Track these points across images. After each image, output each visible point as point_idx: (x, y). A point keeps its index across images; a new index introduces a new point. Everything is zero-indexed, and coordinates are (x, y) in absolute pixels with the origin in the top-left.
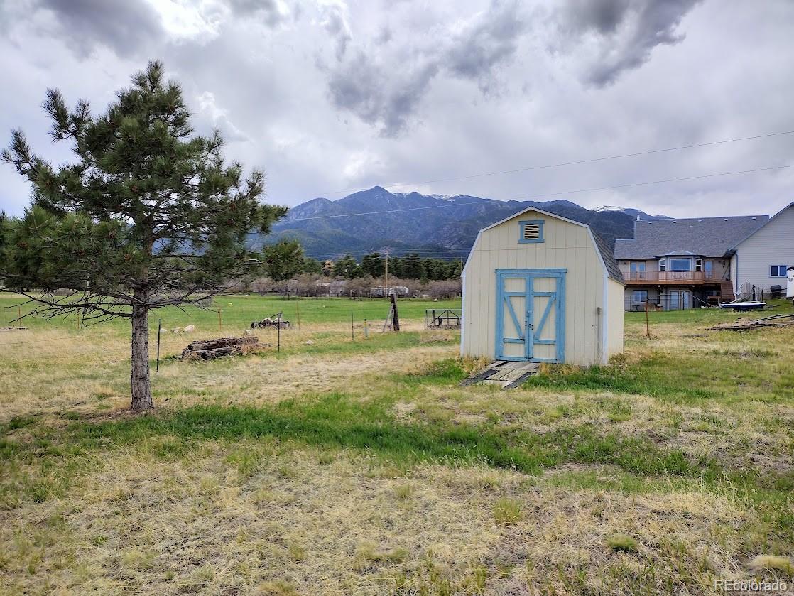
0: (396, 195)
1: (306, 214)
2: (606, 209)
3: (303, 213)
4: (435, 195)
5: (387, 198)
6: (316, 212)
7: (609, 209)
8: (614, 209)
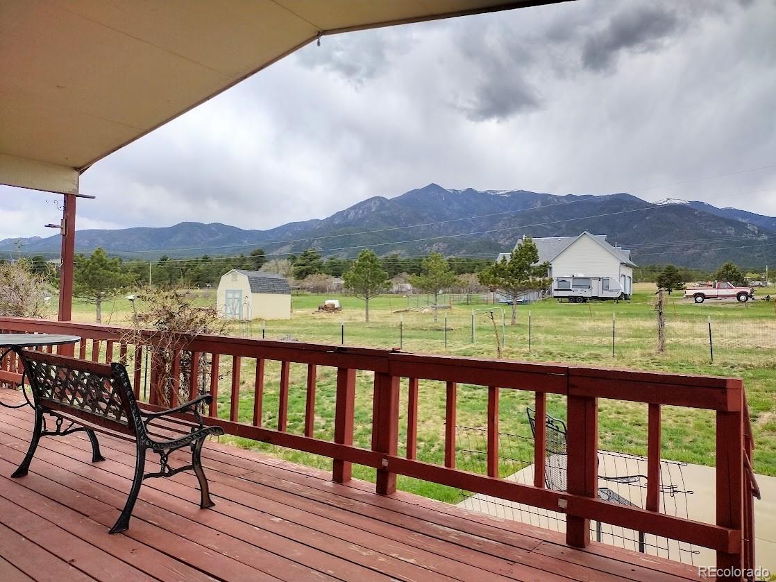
0: (451, 192)
1: (363, 212)
2: (669, 202)
3: (361, 211)
4: (490, 191)
5: (443, 195)
6: (373, 210)
7: (673, 201)
8: (677, 202)
